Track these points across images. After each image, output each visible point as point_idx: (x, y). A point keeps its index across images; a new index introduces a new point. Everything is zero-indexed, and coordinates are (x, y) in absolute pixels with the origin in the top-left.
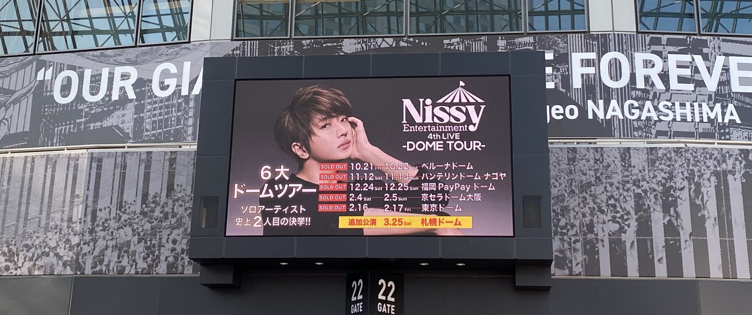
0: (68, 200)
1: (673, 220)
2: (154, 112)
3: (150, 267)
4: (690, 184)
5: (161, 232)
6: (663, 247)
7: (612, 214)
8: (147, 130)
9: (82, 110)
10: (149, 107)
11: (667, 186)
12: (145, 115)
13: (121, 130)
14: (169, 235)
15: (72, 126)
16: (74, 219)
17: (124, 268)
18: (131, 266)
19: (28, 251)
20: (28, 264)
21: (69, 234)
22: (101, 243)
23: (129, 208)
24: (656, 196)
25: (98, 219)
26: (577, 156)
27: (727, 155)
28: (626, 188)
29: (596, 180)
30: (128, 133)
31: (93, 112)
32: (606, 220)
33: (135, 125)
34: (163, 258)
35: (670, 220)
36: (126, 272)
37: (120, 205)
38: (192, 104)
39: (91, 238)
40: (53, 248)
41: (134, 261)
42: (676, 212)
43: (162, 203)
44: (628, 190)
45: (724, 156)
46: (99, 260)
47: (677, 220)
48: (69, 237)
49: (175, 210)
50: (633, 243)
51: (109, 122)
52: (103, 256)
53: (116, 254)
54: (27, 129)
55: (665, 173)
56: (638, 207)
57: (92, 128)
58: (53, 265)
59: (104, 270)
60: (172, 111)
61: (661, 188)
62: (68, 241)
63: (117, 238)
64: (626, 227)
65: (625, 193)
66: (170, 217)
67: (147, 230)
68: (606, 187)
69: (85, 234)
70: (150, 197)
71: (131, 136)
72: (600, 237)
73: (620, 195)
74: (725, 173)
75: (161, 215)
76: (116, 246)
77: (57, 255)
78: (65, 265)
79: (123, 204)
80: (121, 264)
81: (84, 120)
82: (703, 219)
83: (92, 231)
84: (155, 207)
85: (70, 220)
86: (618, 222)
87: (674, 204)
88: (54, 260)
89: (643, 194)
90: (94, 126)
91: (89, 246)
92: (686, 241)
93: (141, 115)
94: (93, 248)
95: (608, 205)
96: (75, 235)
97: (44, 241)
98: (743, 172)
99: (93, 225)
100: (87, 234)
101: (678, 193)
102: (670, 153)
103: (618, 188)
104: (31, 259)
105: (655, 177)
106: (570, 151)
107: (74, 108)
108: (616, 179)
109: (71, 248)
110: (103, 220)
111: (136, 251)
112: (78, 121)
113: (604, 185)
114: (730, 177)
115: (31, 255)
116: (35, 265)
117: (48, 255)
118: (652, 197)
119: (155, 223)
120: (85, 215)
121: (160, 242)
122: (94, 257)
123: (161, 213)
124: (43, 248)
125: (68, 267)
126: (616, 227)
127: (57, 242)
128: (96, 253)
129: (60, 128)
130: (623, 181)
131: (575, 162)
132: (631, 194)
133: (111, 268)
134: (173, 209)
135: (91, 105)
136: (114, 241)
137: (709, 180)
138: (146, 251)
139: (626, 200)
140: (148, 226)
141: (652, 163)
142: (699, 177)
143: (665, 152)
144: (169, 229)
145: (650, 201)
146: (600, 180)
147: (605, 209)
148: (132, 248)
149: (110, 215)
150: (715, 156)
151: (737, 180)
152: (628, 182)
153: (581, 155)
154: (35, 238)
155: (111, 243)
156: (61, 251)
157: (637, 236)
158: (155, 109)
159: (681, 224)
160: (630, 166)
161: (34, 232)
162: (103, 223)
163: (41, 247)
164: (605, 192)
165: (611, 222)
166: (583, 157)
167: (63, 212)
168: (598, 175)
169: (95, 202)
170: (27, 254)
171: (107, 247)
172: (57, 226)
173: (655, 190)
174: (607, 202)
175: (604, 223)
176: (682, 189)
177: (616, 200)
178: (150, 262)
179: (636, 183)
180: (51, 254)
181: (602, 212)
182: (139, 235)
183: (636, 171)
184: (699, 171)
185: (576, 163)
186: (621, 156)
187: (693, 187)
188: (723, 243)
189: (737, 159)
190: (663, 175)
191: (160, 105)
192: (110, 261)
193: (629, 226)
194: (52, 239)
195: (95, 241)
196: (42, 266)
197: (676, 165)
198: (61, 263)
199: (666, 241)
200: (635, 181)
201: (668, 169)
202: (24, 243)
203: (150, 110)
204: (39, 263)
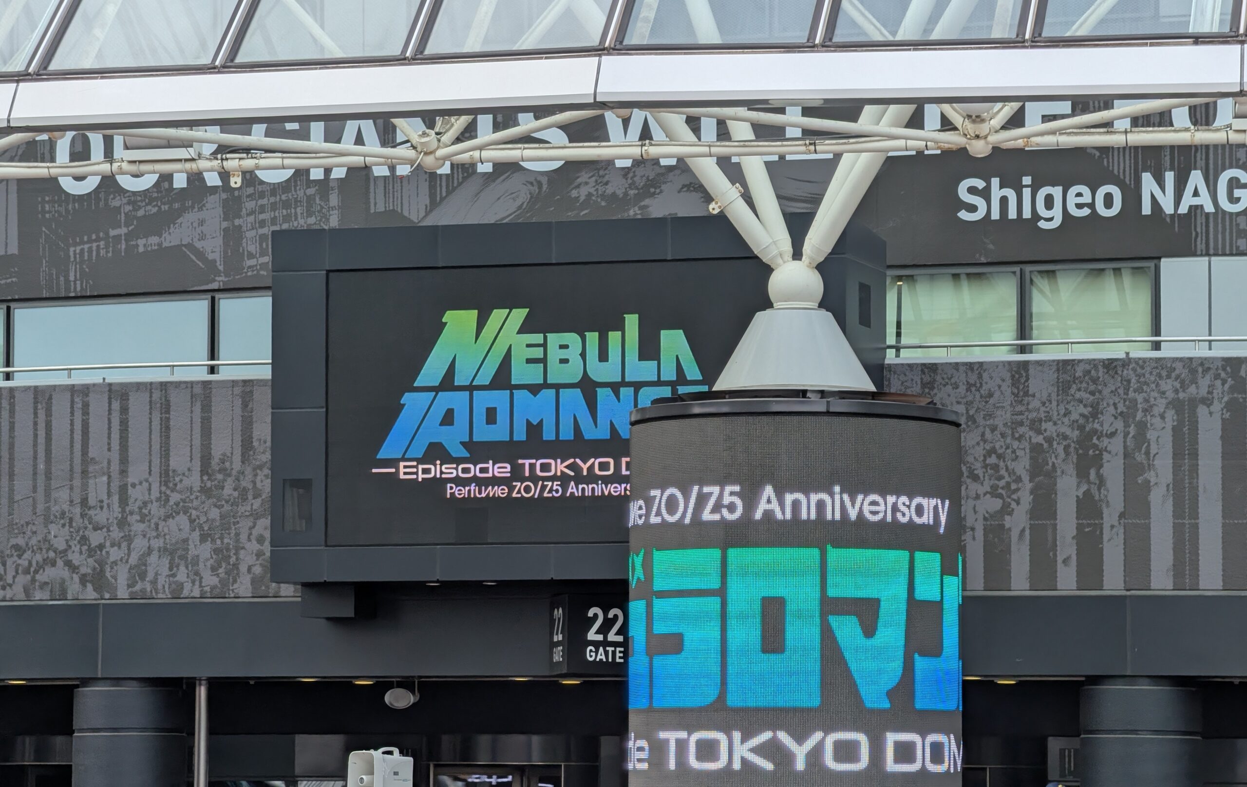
0: (78, 468)
1: (1094, 490)
2: (262, 217)
3: (224, 583)
4: (1127, 425)
5: (238, 522)
6: (1073, 538)
7: (992, 482)
8: (251, 256)
9: (118, 210)
10: (250, 205)
11: (1087, 429)
12: (245, 221)
13: (200, 255)
14: (251, 528)
15: (102, 243)
16: (92, 502)
17: (181, 586)
18: (193, 582)
19: (20, 557)
20: (22, 579)
21: (86, 528)
22: (140, 544)
23: (181, 481)
24: (1066, 448)
25: (131, 501)
26: (938, 378)
27: (1200, 370)
28: (1017, 435)
29: (968, 421)
30: (215, 261)
31: (141, 213)
32: (981, 490)
33: (226, 244)
34: (243, 568)
35: (1088, 490)
36: (185, 593)
37: (166, 476)
38: (334, 199)
39: (122, 534)
40: (60, 552)
41: (197, 573)
42: (1100, 477)
43: (234, 473)
44: (1020, 439)
45: (1193, 372)
46: (139, 572)
47: (1099, 489)
48: (87, 533)
49: (259, 485)
50: (1023, 531)
51: (172, 237)
52: (145, 565)
53: (166, 561)
54: (13, 249)
55: (1085, 406)
56: (1036, 470)
57: (141, 249)
58: (63, 581)
59: (149, 590)
60: (296, 213)
61: (1077, 433)
62: (84, 540)
63: (165, 535)
64: (1014, 505)
65: (1016, 444)
66: (250, 497)
67: (214, 520)
68: (983, 435)
69: (111, 529)
70: (215, 463)
71: (221, 268)
72: (969, 522)
73: (1007, 448)
74: (1193, 403)
75: (236, 494)
76: (166, 549)
77: (68, 564)
78: (83, 580)
79: (171, 474)
80: (175, 579)
81: (123, 231)
82: (1147, 487)
83: (122, 523)
84: (225, 480)
85: (84, 502)
86: (1000, 496)
87: (1097, 461)
88: (65, 573)
89: (1046, 445)
90: (145, 245)
91: (119, 547)
92: (1112, 527)
93: (237, 222)
94: (126, 551)
95: (985, 466)
96: (96, 529)
97: (45, 540)
98: (1226, 399)
99: (123, 511)
100: (114, 528)
101: (1106, 441)
102: (1097, 370)
103: (1003, 435)
104: (27, 571)
105: (1067, 413)
106: (926, 370)
107: (102, 204)
108: (1002, 417)
109: (91, 552)
110: (139, 503)
111: (198, 556)
112: (113, 233)
113: (981, 429)
114: (1202, 411)
115: (26, 563)
116: (33, 580)
117: (54, 564)
118: (1060, 450)
119: (227, 508)
120: (109, 494)
121: (237, 541)
122: (130, 568)
123: (235, 490)
124: (44, 551)
125: (90, 587)
126: (997, 504)
127: (67, 541)
128: (134, 559)
129: (78, 249)
130: (1012, 423)
131: (932, 388)
132: (1027, 445)
133: (160, 587)
134: (254, 483)
135: (135, 198)
136: (162, 540)
137: (1162, 417)
138: (214, 557)
139: (1017, 457)
140: (215, 513)
141: (1064, 388)
142: (1145, 411)
143: (1088, 367)
144: (252, 519)
145: (1057, 457)
146: (975, 422)
147: (980, 472)
148: (192, 552)
149: (150, 494)
150: (1177, 372)
151: (1214, 415)
152: (1021, 424)
153: (945, 376)
154: (29, 533)
155: (157, 543)
156: (75, 558)
157: (1031, 519)
158: (262, 209)
159: (1106, 496)
160: (1026, 394)
161: (28, 523)
162: (140, 508)
163: (41, 549)
164: (982, 444)
165: (988, 496)
166: (947, 381)
167: (71, 489)
168: (971, 412)
169: (123, 472)
170: (19, 562)
171: (150, 550)
172: (63, 513)
173: (1065, 437)
174: (984, 460)
175: (977, 497)
176: (1113, 434)
177: (999, 457)
178: (222, 575)
179: (1035, 426)
180: (60, 563)
181: (975, 478)
182: (201, 527)
183: (1035, 403)
184: (1146, 401)
185: (935, 391)
186: (1013, 377)
187: (1132, 430)
188: (1178, 529)
189: (1217, 377)
190: (1082, 409)
191: (272, 200)
192: (157, 574)
193: (1018, 502)
194: (59, 536)
195: (129, 539)
196: (46, 583)
197: (1106, 392)
198: (76, 578)
199: (1079, 528)
200: (1033, 421)
201: (1092, 398)
202: (13, 541)
203: (252, 213)
204: (41, 577)
